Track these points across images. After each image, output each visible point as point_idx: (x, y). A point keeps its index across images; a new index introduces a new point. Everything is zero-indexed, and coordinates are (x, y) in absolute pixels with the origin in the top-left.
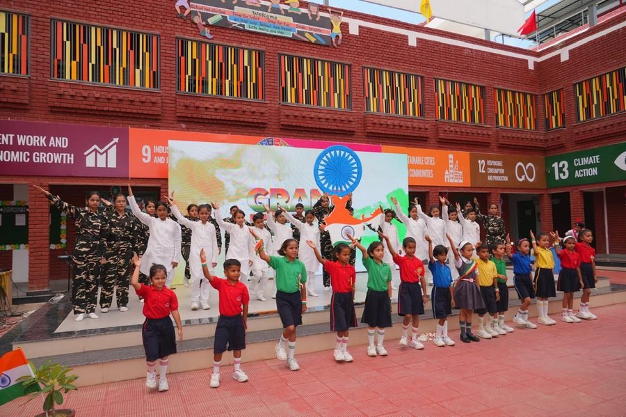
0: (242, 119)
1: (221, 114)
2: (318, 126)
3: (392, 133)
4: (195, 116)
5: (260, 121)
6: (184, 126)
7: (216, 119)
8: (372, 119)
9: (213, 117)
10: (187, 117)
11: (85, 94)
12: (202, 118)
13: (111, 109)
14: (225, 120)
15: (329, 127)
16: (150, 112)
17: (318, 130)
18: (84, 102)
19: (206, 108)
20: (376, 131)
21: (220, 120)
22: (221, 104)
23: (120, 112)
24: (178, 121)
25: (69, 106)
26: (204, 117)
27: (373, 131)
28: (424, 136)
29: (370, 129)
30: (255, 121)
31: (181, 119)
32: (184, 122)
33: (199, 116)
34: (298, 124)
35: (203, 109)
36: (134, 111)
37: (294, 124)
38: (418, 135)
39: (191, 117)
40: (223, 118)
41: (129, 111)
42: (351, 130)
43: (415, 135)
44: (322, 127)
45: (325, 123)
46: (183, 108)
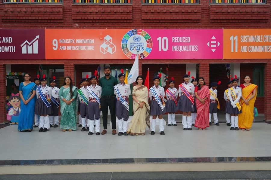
0: (114, 18)
1: (100, 16)
2: (169, 18)
3: (233, 18)
4: (83, 18)
5: (126, 18)
6: (77, 25)
7: (97, 20)
8: (215, 9)
9: (95, 18)
10: (78, 20)
11: (18, 10)
12: (87, 20)
13: (34, 18)
14: (103, 20)
15: (178, 18)
16: (56, 18)
17: (170, 21)
18: (19, 15)
19: (90, 12)
20: (218, 18)
21: (100, 20)
22: (99, 9)
23: (39, 19)
24: (74, 22)
25: (11, 18)
26: (89, 18)
27: (215, 18)
28: (264, 18)
29: (213, 17)
30: (123, 18)
31: (76, 21)
32: (77, 23)
33: (86, 18)
34: (154, 18)
35: (89, 13)
36: (47, 18)
37: (151, 18)
38: (258, 18)
39: (81, 20)
40: (101, 18)
41: (44, 18)
42: (197, 18)
43: (255, 18)
44: (172, 18)
45: (175, 16)
46: (75, 13)
